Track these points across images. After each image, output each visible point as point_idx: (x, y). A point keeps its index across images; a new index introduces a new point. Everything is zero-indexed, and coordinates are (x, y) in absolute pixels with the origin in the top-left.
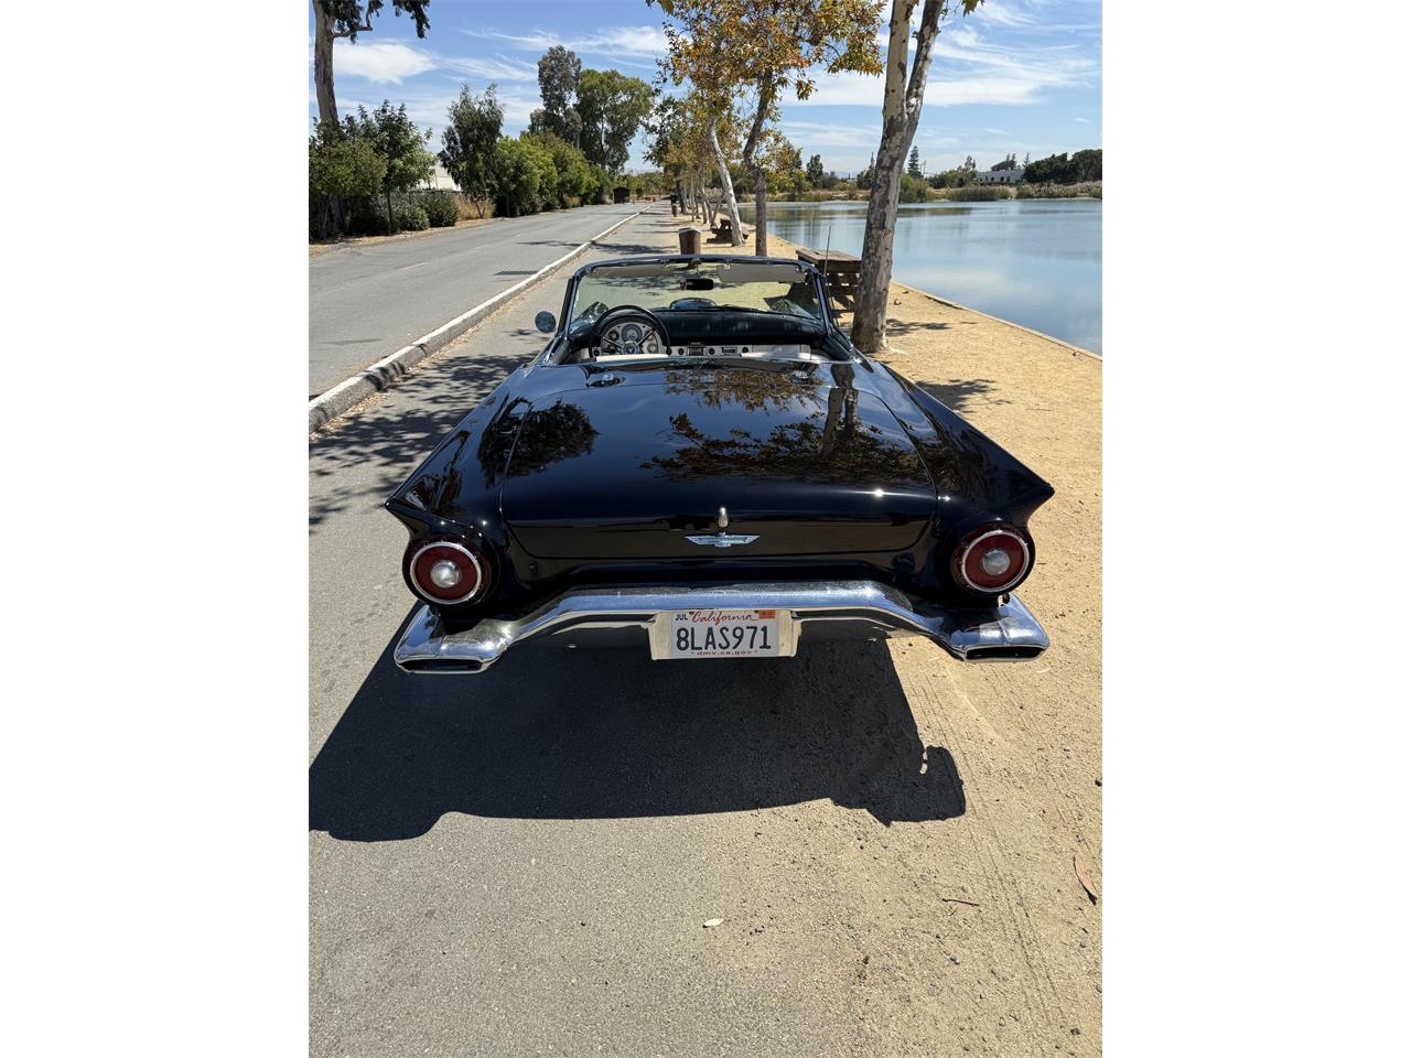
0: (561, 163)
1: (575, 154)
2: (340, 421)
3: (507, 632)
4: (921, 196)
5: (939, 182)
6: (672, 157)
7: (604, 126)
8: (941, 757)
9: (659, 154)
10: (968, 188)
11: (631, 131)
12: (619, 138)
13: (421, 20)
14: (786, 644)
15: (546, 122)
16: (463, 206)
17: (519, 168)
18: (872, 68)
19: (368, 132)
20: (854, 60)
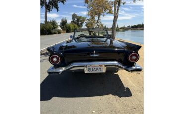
0: (74, 26)
1: (76, 25)
2: (44, 52)
3: (64, 69)
4: (119, 30)
5: (121, 28)
6: (88, 26)
7: (80, 22)
8: (128, 89)
9: (86, 25)
10: (124, 29)
11: (83, 23)
12: (81, 24)
13: (58, 10)
14: (104, 71)
15: (73, 22)
16: (62, 31)
17: (69, 27)
18: (112, 13)
19: (51, 22)
20: (110, 12)
